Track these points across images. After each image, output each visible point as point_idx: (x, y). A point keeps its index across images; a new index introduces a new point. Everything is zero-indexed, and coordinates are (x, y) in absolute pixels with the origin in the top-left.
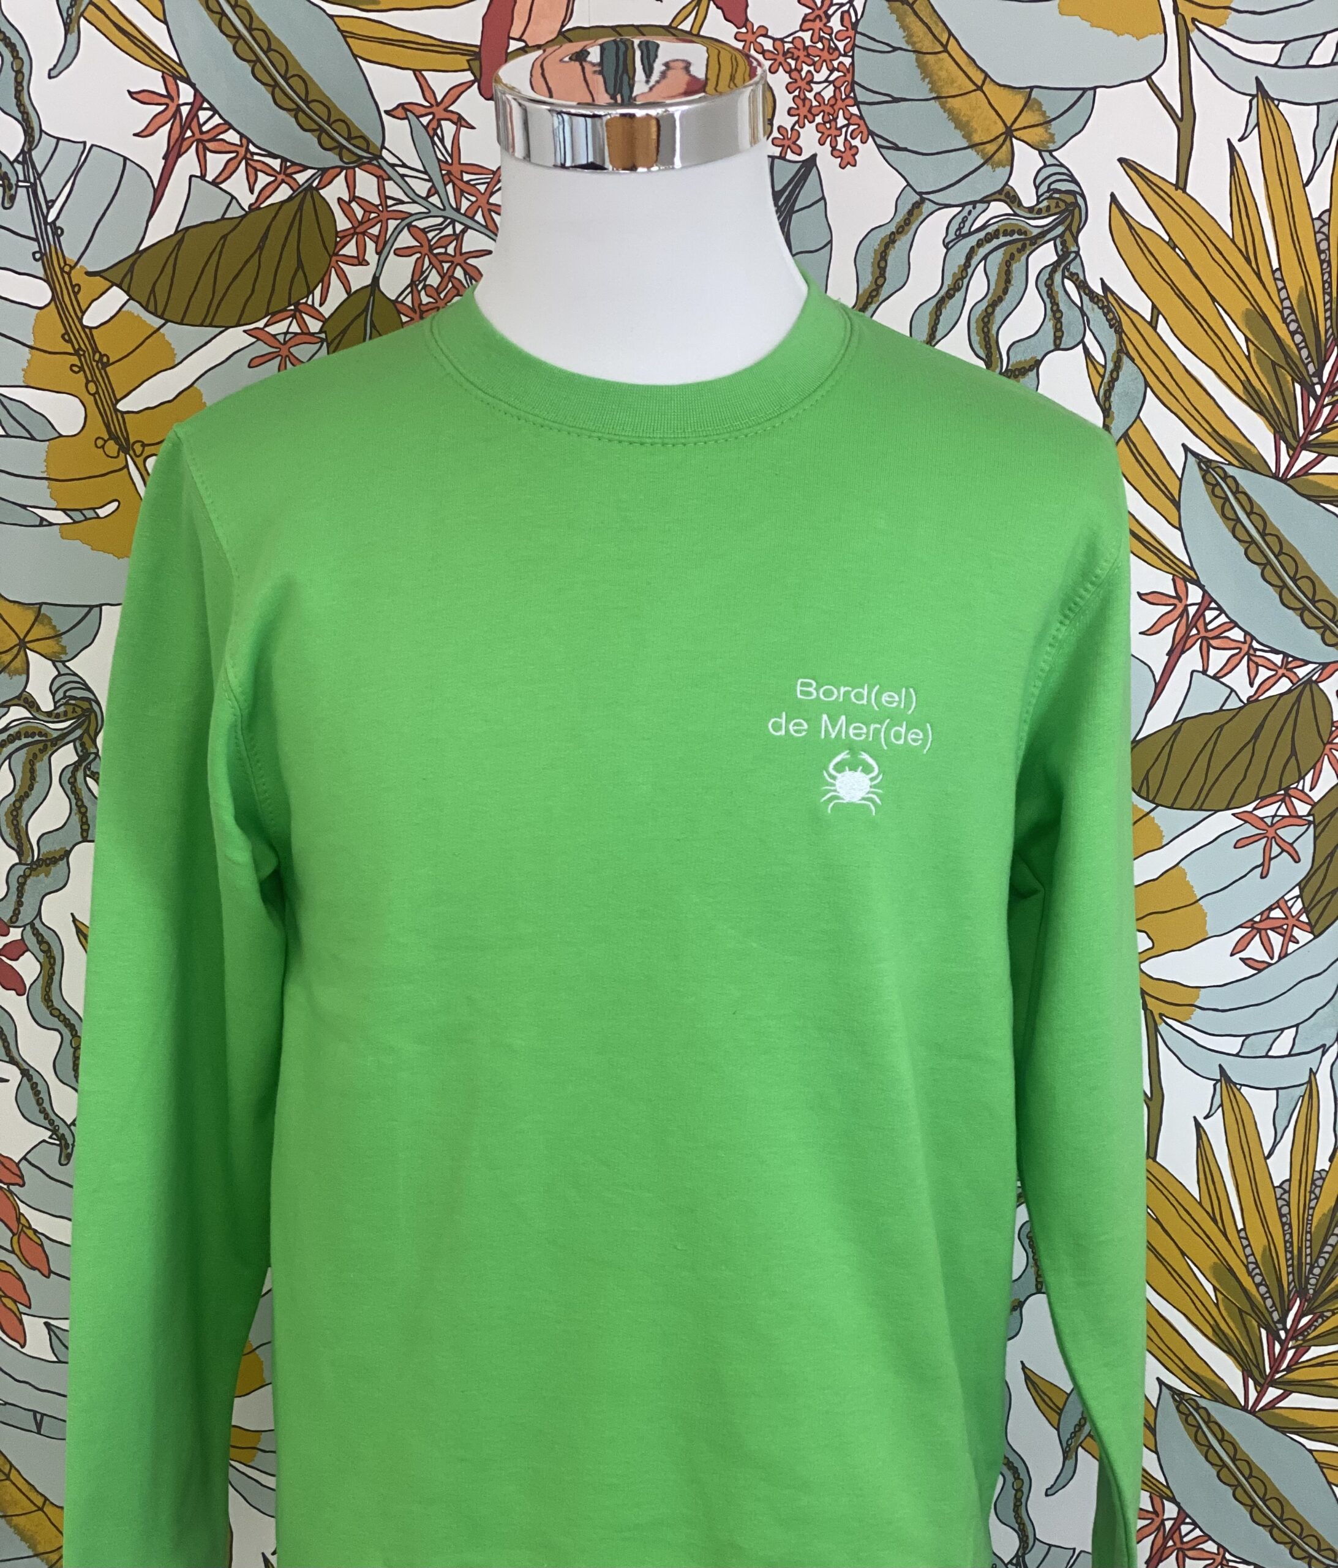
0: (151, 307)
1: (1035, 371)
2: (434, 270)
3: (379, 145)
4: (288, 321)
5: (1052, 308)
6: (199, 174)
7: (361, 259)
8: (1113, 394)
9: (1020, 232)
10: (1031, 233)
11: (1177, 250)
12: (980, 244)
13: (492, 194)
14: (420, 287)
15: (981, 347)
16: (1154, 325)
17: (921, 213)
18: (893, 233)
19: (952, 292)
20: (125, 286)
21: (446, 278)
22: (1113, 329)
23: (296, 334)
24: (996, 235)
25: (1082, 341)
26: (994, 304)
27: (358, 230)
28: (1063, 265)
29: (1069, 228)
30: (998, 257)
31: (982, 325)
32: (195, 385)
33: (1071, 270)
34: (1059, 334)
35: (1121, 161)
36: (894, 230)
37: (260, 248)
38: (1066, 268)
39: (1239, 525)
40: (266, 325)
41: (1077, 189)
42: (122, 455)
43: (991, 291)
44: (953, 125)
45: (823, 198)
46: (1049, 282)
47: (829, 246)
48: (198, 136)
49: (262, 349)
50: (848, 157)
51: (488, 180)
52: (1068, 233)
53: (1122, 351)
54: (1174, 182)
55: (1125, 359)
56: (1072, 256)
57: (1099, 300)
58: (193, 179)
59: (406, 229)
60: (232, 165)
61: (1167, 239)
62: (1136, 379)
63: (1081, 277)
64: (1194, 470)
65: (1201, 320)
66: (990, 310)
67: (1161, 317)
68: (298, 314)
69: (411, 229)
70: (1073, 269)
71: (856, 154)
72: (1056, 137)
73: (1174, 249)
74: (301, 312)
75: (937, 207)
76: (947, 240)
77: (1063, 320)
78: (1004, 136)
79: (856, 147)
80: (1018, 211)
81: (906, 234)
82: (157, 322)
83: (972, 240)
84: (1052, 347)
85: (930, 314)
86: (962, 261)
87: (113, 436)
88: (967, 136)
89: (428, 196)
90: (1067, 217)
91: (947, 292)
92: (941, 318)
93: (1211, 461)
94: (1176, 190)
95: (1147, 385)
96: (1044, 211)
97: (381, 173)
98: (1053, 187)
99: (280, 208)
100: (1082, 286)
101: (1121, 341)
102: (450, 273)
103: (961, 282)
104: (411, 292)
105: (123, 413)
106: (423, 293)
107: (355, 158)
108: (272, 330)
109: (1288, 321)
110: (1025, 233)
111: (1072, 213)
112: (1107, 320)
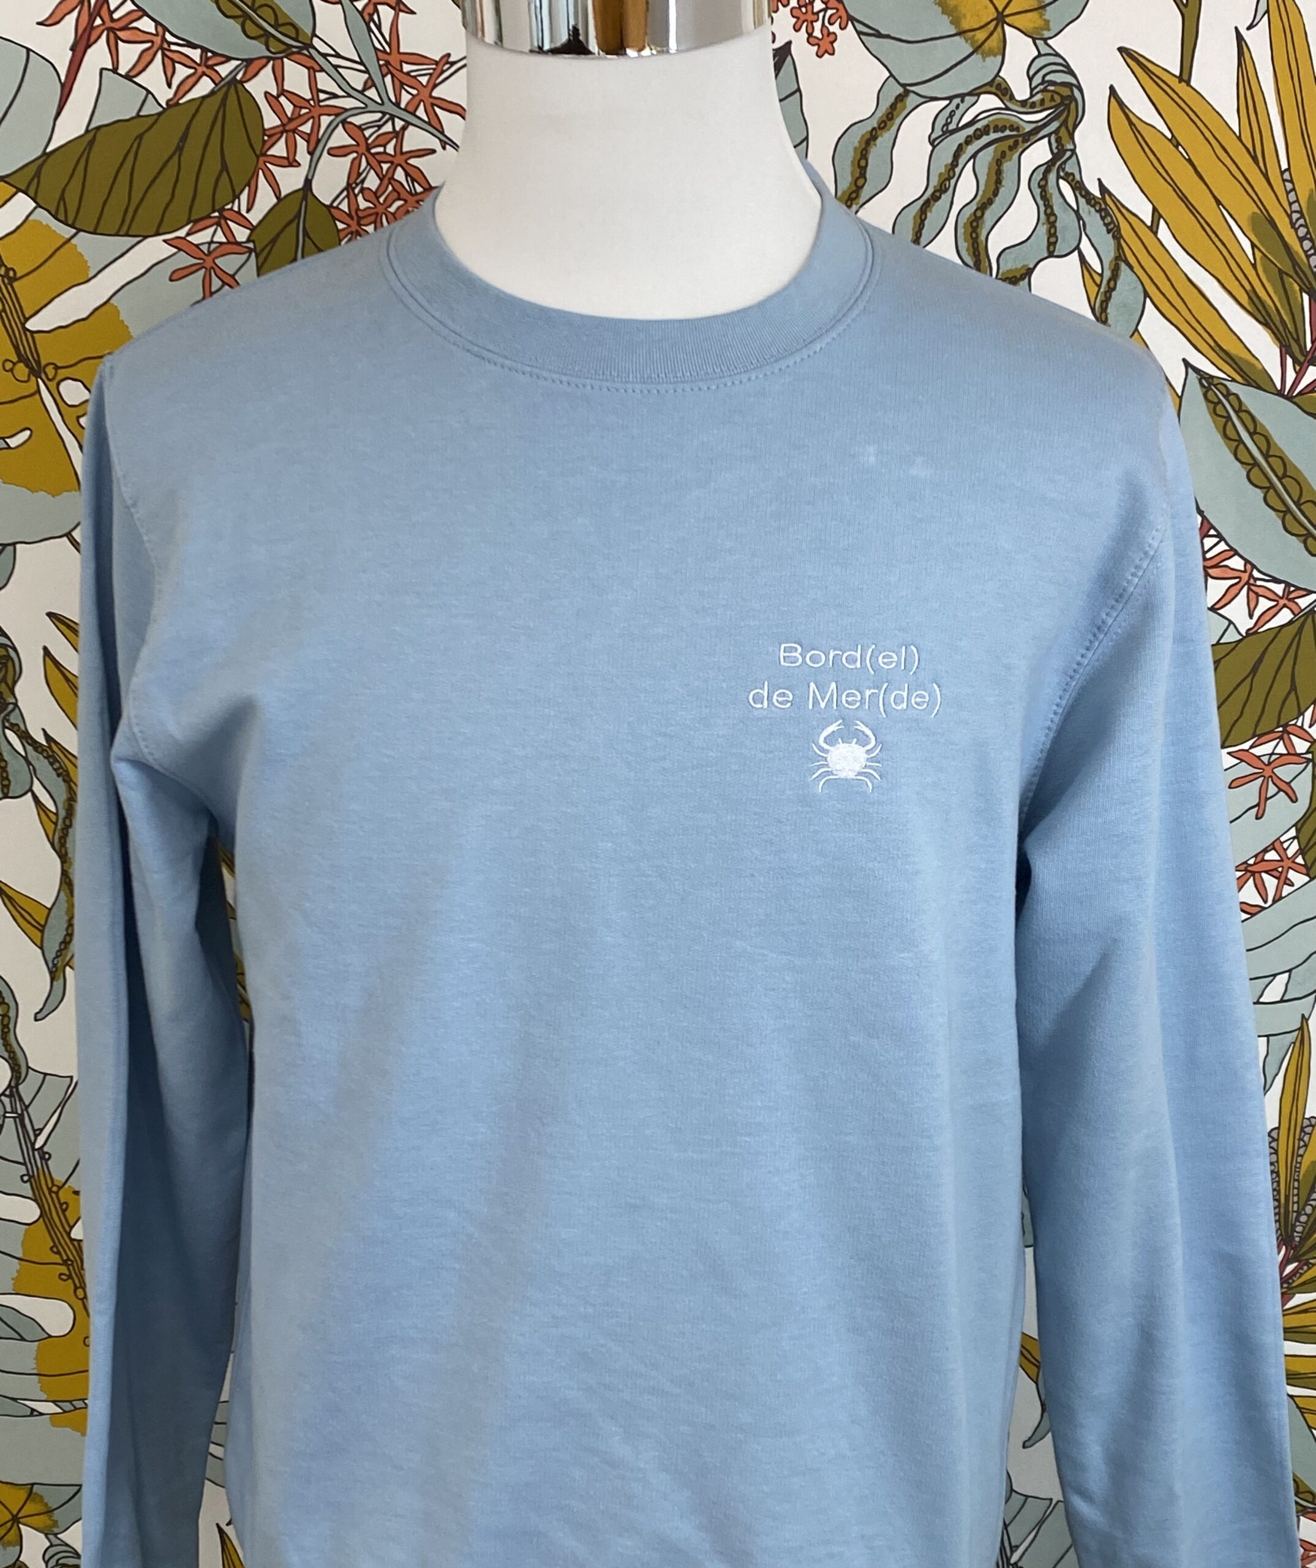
0: (62, 217)
1: (1027, 280)
2: (372, 172)
3: (309, 34)
4: (212, 229)
5: (1045, 211)
6: (110, 67)
7: (291, 159)
8: (1110, 305)
9: (1012, 128)
10: (1024, 129)
11: (1180, 148)
12: (968, 141)
13: (435, 86)
14: (356, 191)
15: (969, 255)
16: (1154, 229)
17: (905, 107)
18: (874, 129)
19: (938, 194)
20: (32, 192)
21: (386, 181)
22: (1111, 235)
23: (221, 243)
24: (986, 131)
25: (1077, 248)
26: (983, 207)
27: (288, 128)
28: (1058, 163)
29: (1065, 123)
30: (987, 155)
31: (970, 230)
32: (111, 301)
33: (1067, 170)
34: (1053, 240)
35: (1121, 50)
36: (876, 125)
37: (180, 149)
38: (1061, 167)
39: (1241, 446)
40: (188, 234)
41: (1074, 81)
42: (33, 378)
43: (980, 193)
44: (940, 9)
45: (799, 90)
46: (1043, 183)
47: (805, 143)
48: (109, 24)
49: (184, 260)
50: (825, 45)
51: (431, 71)
52: (1063, 129)
53: (1120, 258)
54: (1177, 73)
55: (1123, 266)
56: (1068, 154)
57: (1097, 203)
58: (104, 72)
59: (340, 126)
60: (147, 57)
61: (1169, 136)
62: (1135, 288)
63: (1078, 177)
64: (1195, 390)
65: (1205, 226)
66: (979, 214)
67: (1162, 221)
68: (223, 222)
69: (347, 126)
70: (1068, 168)
71: (836, 40)
72: (1051, 24)
73: (1177, 147)
74: (226, 219)
75: (923, 100)
76: (933, 136)
77: (1058, 224)
78: (994, 23)
79: (834, 33)
80: (1010, 105)
81: (889, 130)
82: (67, 232)
83: (960, 137)
84: (1046, 255)
85: (915, 217)
86: (950, 160)
87: (22, 358)
88: (955, 22)
89: (365, 88)
90: (1063, 111)
91: (933, 194)
92: (926, 222)
93: (1212, 377)
94: (1180, 82)
95: (1146, 294)
96: (1038, 104)
97: (311, 63)
98: (1047, 78)
99: (201, 103)
100: (1078, 187)
101: (1119, 247)
102: (389, 175)
103: (947, 183)
104: (348, 196)
105: (32, 332)
106: (360, 198)
107: (283, 47)
108: (195, 239)
109: (1297, 226)
110: (1017, 129)
111: (1068, 107)
112: (1105, 224)
